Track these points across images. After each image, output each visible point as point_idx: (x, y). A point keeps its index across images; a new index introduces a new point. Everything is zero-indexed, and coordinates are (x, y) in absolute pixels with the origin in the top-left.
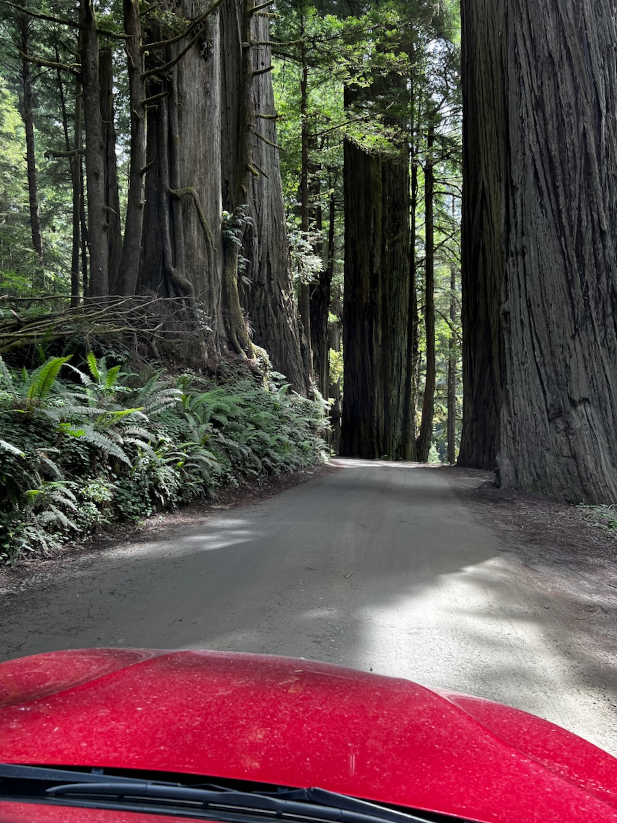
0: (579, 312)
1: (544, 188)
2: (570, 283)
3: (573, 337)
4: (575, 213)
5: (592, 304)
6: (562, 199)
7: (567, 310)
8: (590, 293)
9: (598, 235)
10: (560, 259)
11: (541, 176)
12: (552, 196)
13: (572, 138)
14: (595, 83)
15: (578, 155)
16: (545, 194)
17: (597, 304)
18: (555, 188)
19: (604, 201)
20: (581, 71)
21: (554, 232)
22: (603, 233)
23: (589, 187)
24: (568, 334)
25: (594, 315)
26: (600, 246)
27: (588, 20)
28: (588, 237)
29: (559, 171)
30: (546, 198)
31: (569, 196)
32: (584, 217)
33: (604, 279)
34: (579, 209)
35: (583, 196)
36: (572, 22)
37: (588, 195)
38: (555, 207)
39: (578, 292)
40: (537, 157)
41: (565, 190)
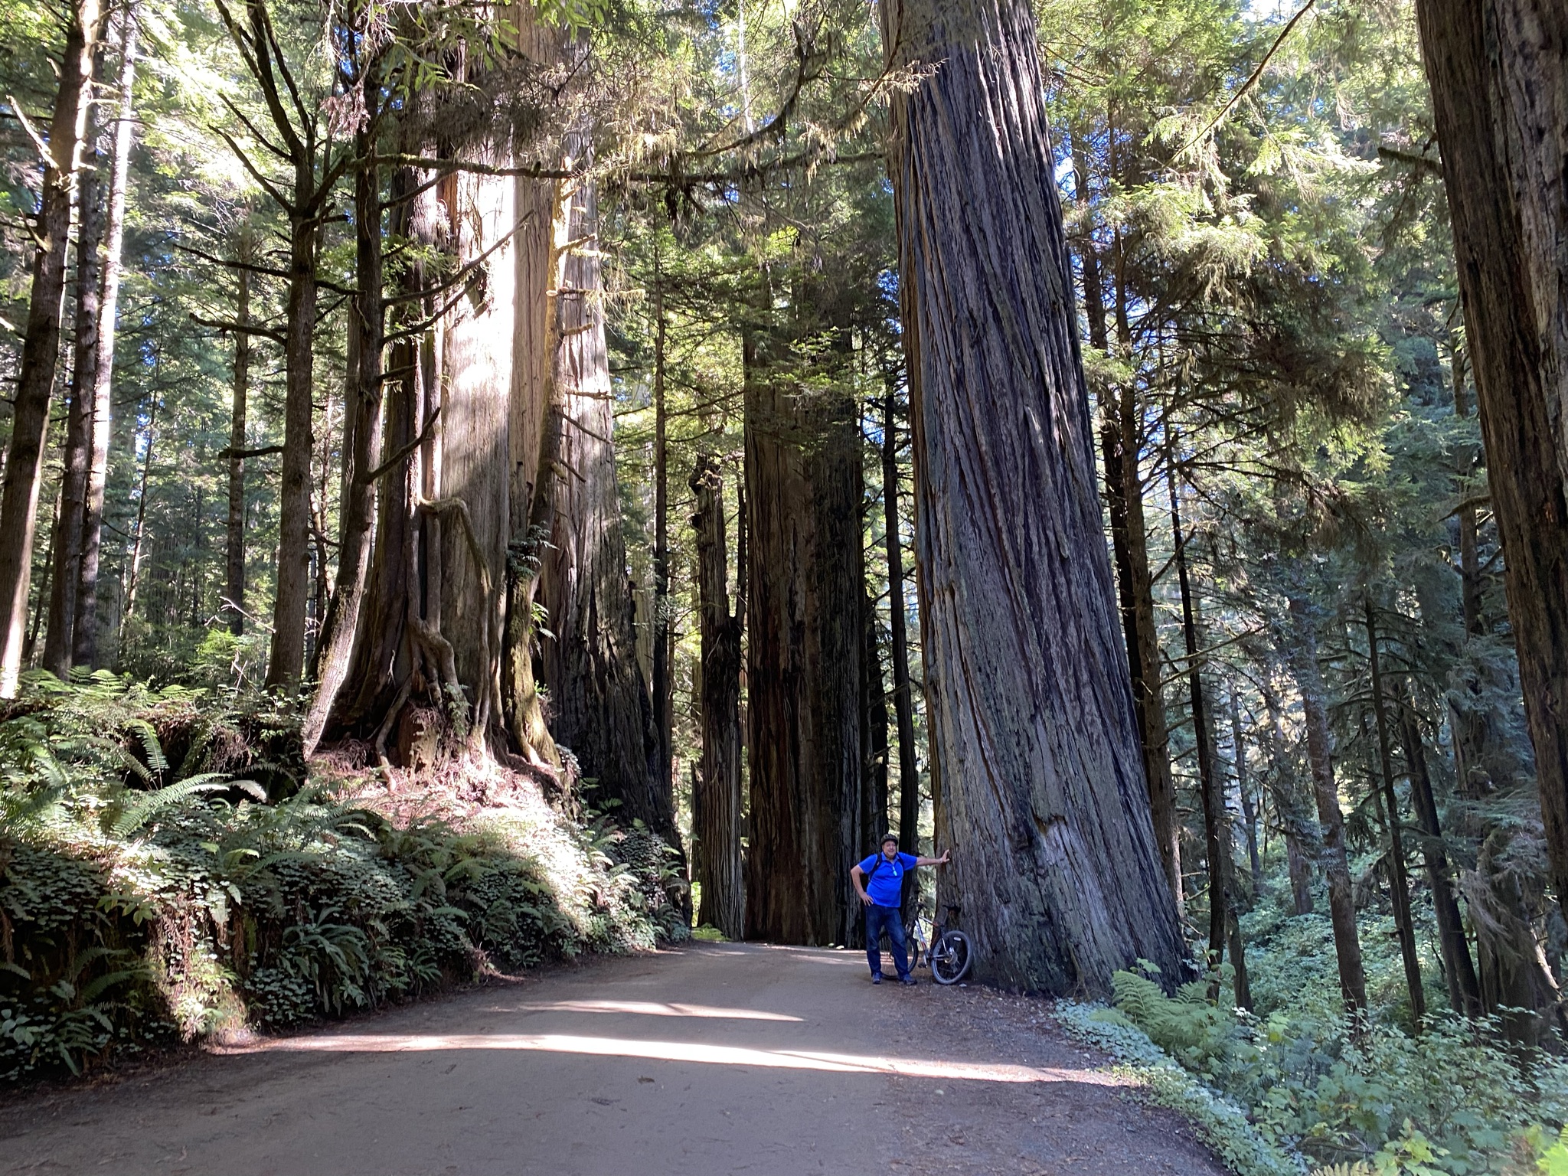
0: (1038, 679)
1: (975, 498)
2: (1022, 635)
3: (1033, 718)
4: (1020, 532)
5: (1058, 667)
6: (1000, 513)
7: (1021, 677)
8: (1054, 650)
9: (1057, 564)
10: (1005, 600)
11: (969, 479)
12: (987, 509)
13: (1008, 427)
14: (1036, 352)
15: (1019, 452)
16: (977, 506)
17: (1065, 668)
18: (990, 497)
19: (1063, 514)
20: (1014, 336)
21: (992, 560)
22: (1064, 561)
23: (1039, 496)
24: (1025, 714)
25: (1062, 684)
26: (1062, 580)
27: (1020, 269)
28: (1043, 567)
29: (992, 474)
30: (978, 513)
31: (1010, 510)
32: (1035, 539)
33: (1072, 629)
34: (1026, 526)
35: (1031, 508)
36: (999, 271)
37: (1039, 507)
38: (991, 525)
39: (1033, 649)
40: (962, 453)
41: (1004, 500)
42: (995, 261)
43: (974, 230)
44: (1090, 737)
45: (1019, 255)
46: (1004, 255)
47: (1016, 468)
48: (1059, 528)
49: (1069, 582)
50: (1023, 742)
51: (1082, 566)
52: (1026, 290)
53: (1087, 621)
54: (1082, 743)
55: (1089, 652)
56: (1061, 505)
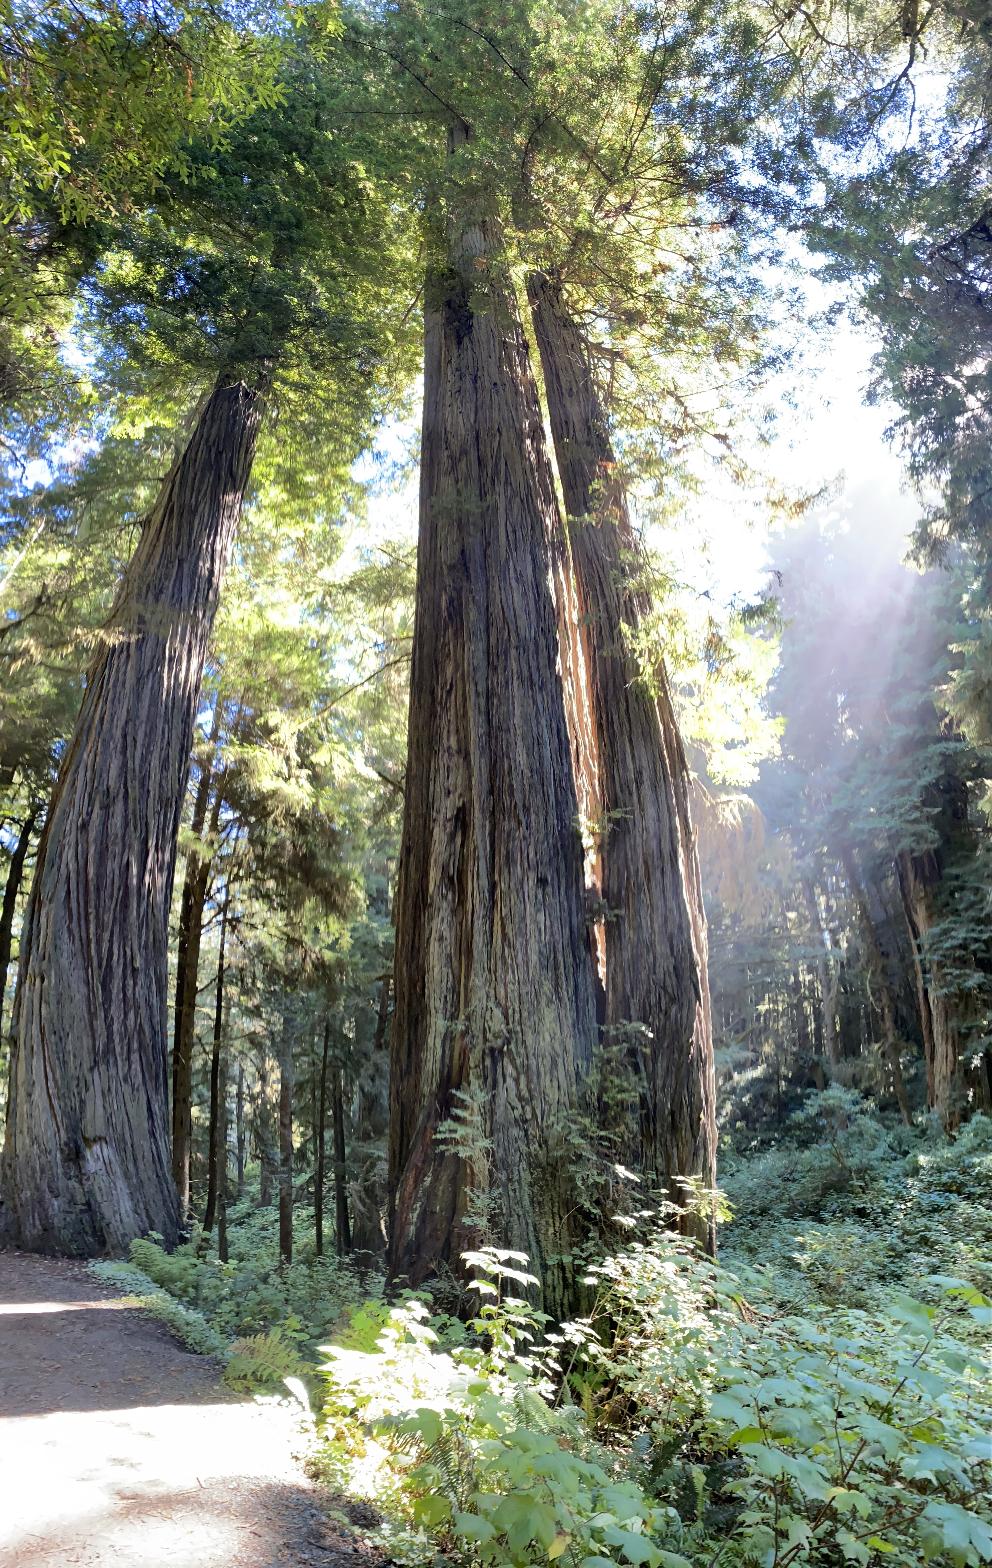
42: (137, 761)
43: (129, 739)
44: (133, 1086)
45: (155, 762)
46: (144, 759)
47: (112, 897)
48: (136, 947)
49: (135, 984)
50: (82, 1084)
51: (147, 976)
52: (153, 786)
53: (143, 1011)
54: (126, 1089)
55: (141, 1030)
56: (140, 931)
